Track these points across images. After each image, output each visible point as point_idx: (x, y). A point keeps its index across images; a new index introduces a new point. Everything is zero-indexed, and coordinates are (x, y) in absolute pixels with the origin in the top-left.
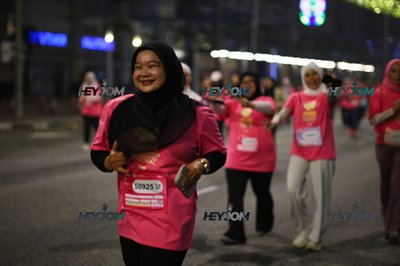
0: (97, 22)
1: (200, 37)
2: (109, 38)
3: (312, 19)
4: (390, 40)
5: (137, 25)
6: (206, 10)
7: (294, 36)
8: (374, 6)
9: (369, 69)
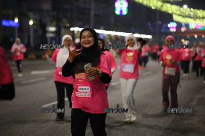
0: (10, 12)
1: (64, 20)
2: (16, 20)
3: (121, 12)
4: (160, 22)
5: (31, 14)
6: (67, 6)
7: (112, 21)
8: (151, 6)
9: (150, 37)
